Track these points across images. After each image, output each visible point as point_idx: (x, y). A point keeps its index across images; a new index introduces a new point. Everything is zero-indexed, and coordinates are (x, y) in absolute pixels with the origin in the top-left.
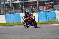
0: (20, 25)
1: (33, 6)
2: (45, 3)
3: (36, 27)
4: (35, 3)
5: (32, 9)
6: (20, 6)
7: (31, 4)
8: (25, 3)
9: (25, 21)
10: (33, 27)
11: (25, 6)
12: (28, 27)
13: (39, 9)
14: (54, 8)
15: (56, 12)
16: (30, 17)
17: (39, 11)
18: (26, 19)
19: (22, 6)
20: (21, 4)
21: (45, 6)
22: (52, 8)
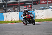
0: (3, 23)
1: (14, 6)
2: (26, 4)
3: (34, 24)
4: (16, 3)
5: (14, 9)
6: (3, 6)
7: (13, 5)
8: (8, 4)
9: (24, 19)
10: (32, 24)
11: (7, 6)
12: (26, 24)
13: (20, 9)
14: (33, 8)
15: (35, 11)
16: (29, 15)
17: (20, 10)
18: (25, 17)
19: (5, 6)
20: (4, 4)
21: (25, 6)
22: (32, 8)
